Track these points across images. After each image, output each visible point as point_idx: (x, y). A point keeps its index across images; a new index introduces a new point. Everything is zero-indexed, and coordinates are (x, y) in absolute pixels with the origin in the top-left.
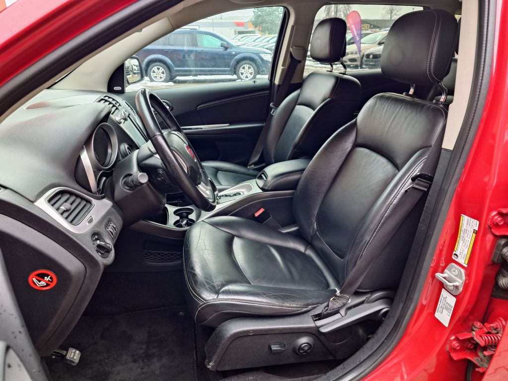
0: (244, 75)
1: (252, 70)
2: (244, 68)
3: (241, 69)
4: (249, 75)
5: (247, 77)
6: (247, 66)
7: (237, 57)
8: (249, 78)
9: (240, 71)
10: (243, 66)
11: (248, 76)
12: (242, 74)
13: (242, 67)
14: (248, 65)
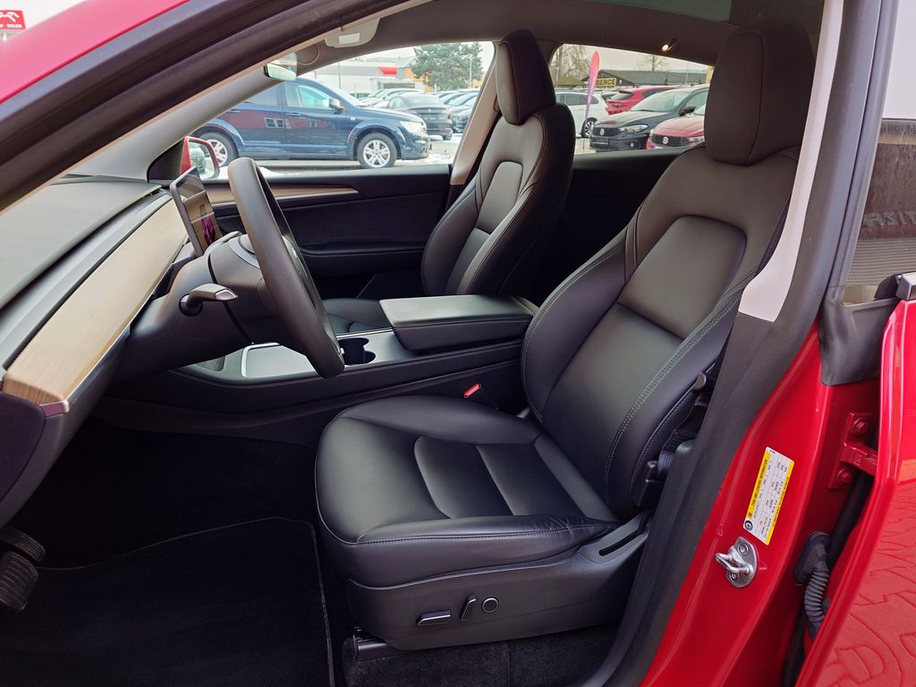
0: (373, 159)
1: (386, 150)
2: (371, 146)
3: (366, 147)
4: (381, 160)
5: (377, 163)
6: (377, 144)
7: (360, 126)
8: (382, 165)
9: (365, 152)
10: (370, 143)
11: (380, 162)
12: (368, 156)
13: (368, 144)
14: (379, 142)
